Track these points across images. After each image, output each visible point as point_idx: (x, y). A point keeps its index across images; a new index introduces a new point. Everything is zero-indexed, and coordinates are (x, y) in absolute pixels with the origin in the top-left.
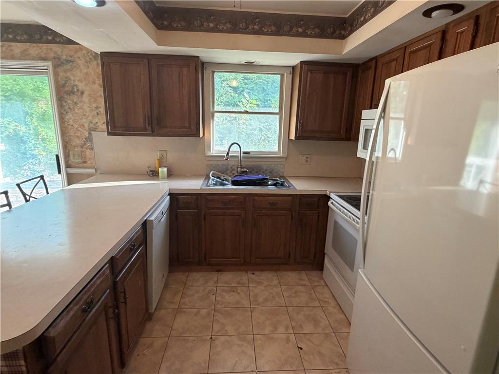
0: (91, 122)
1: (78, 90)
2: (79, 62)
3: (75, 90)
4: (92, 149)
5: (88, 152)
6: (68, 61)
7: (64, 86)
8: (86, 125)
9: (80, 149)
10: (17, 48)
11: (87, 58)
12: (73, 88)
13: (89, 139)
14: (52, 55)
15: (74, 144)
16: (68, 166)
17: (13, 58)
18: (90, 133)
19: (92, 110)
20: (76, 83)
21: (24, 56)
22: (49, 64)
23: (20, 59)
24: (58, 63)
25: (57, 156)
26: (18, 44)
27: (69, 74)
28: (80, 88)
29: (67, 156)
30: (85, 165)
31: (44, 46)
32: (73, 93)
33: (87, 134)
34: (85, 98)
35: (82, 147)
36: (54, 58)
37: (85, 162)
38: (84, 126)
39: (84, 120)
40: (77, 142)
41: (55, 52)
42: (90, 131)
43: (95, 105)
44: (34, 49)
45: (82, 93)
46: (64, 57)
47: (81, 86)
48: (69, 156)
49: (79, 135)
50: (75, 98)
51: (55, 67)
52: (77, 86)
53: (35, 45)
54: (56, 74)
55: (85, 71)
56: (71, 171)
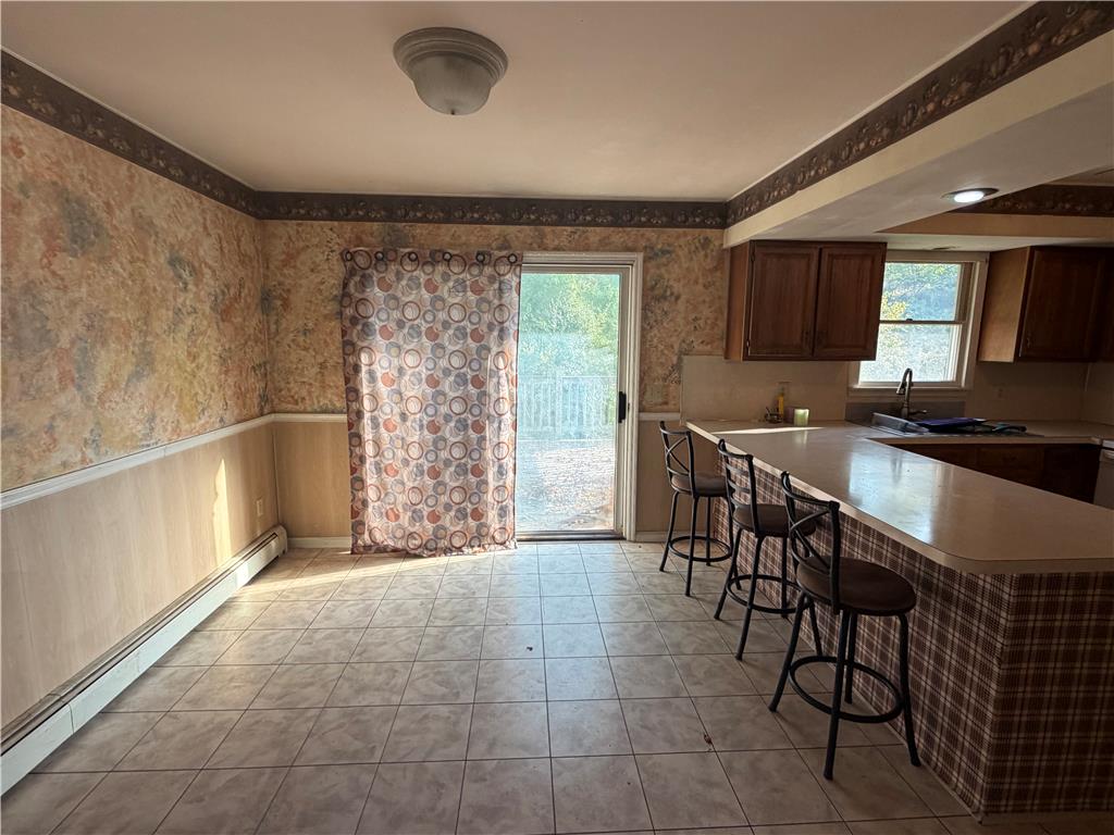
1: (672, 294)
2: (680, 253)
3: (668, 293)
4: (679, 382)
5: (673, 386)
6: (664, 252)
7: (653, 288)
8: (676, 347)
9: (661, 383)
10: (595, 234)
12: (665, 291)
13: (678, 367)
14: (643, 243)
15: (654, 375)
16: (646, 410)
17: (587, 249)
18: (680, 359)
19: (688, 323)
20: (671, 283)
21: (604, 245)
22: (638, 257)
23: (597, 250)
24: (652, 255)
25: (622, 397)
26: (598, 229)
27: (663, 270)
28: (675, 291)
30: (665, 407)
31: (633, 231)
32: (665, 298)
33: (675, 359)
34: (681, 305)
35: (665, 379)
36: (646, 247)
37: (666, 403)
38: (672, 347)
39: (674, 339)
40: (660, 371)
41: (648, 240)
42: (683, 353)
44: (617, 236)
45: (678, 298)
46: (659, 247)
47: (677, 287)
48: (644, 393)
49: (663, 360)
50: (666, 306)
51: (646, 260)
52: (671, 287)
53: (620, 229)
54: (645, 271)
55: (685, 266)
56: (644, 416)
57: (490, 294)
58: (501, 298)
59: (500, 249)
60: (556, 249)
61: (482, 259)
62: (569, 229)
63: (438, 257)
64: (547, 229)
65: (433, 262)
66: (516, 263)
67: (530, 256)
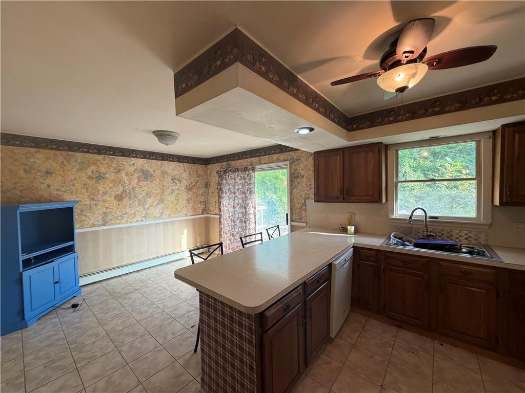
0: (306, 194)
1: (301, 175)
2: (303, 159)
3: (299, 175)
4: (305, 210)
5: (303, 212)
6: (297, 160)
7: (294, 174)
8: (303, 196)
9: (299, 210)
10: (275, 156)
11: (307, 156)
13: (305, 204)
14: (290, 158)
15: (296, 207)
16: (292, 221)
17: (273, 162)
18: (305, 201)
19: (307, 187)
20: (300, 171)
21: (278, 160)
22: (288, 163)
23: (276, 162)
24: (293, 161)
25: (287, 214)
27: (297, 166)
29: (292, 214)
30: (301, 220)
31: (287, 154)
32: (298, 177)
33: (303, 201)
34: (304, 180)
35: (300, 209)
36: (291, 159)
37: (301, 219)
38: (302, 196)
39: (302, 193)
40: (298, 206)
41: (291, 156)
42: (306, 199)
43: (309, 184)
44: (282, 156)
45: (303, 177)
46: (295, 158)
47: (302, 173)
48: (293, 214)
49: (299, 201)
50: (299, 180)
51: (290, 164)
52: (300, 173)
54: (291, 168)
55: (305, 164)
56: (294, 224)
57: (247, 180)
58: (250, 181)
59: (251, 165)
60: (265, 163)
61: (246, 169)
62: (268, 156)
63: (237, 170)
64: (262, 157)
65: (235, 172)
66: (254, 169)
67: (258, 167)
